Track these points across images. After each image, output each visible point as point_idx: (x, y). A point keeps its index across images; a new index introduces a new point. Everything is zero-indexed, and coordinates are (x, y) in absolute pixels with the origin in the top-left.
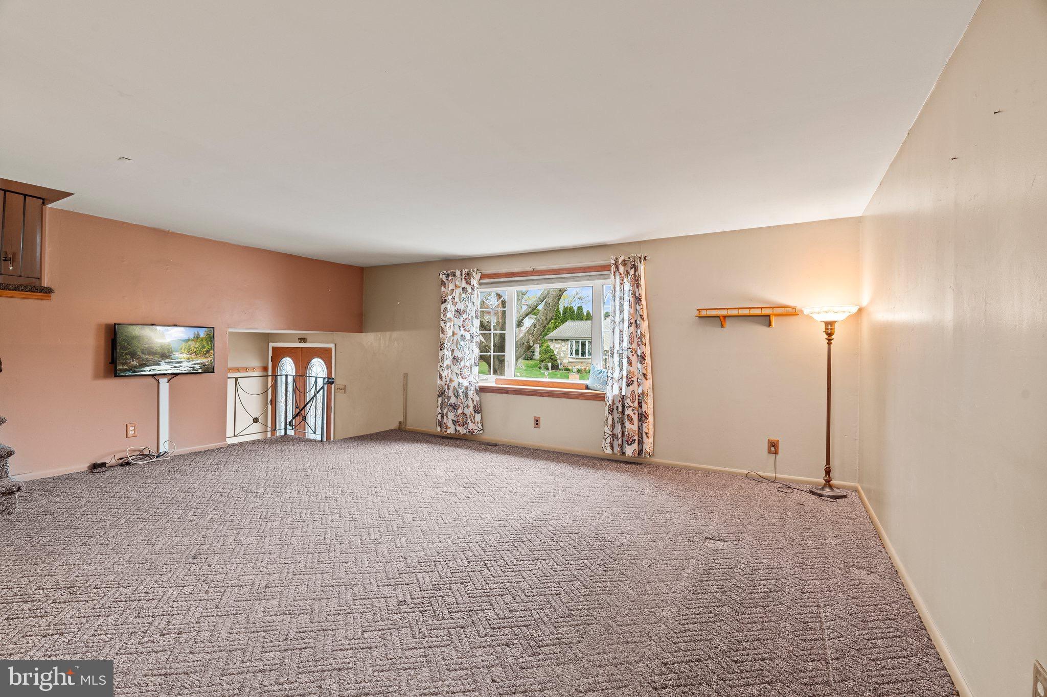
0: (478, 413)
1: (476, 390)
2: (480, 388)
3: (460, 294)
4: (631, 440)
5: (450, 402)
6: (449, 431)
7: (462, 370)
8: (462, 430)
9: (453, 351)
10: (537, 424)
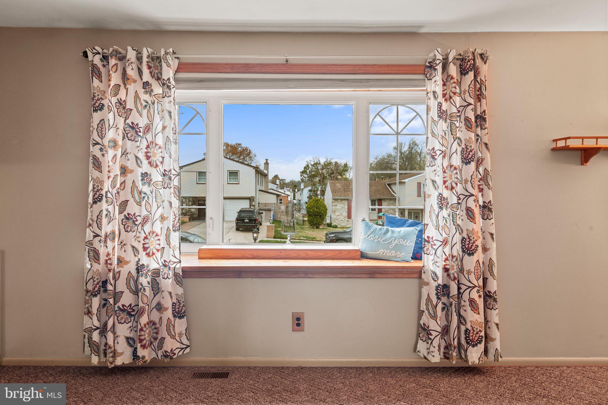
0: (180, 318)
1: (176, 275)
2: (183, 271)
3: (137, 96)
4: (476, 338)
5: (120, 304)
6: (119, 362)
7: (147, 241)
8: (146, 354)
9: (124, 205)
10: (298, 325)
